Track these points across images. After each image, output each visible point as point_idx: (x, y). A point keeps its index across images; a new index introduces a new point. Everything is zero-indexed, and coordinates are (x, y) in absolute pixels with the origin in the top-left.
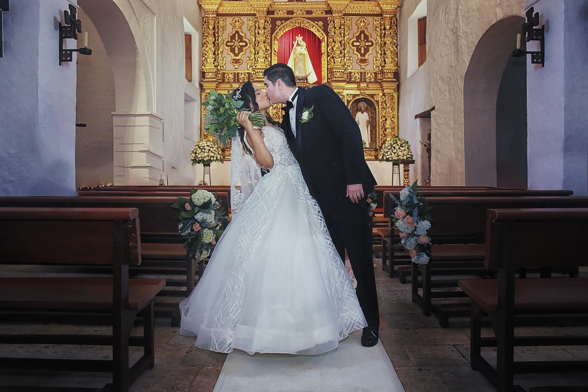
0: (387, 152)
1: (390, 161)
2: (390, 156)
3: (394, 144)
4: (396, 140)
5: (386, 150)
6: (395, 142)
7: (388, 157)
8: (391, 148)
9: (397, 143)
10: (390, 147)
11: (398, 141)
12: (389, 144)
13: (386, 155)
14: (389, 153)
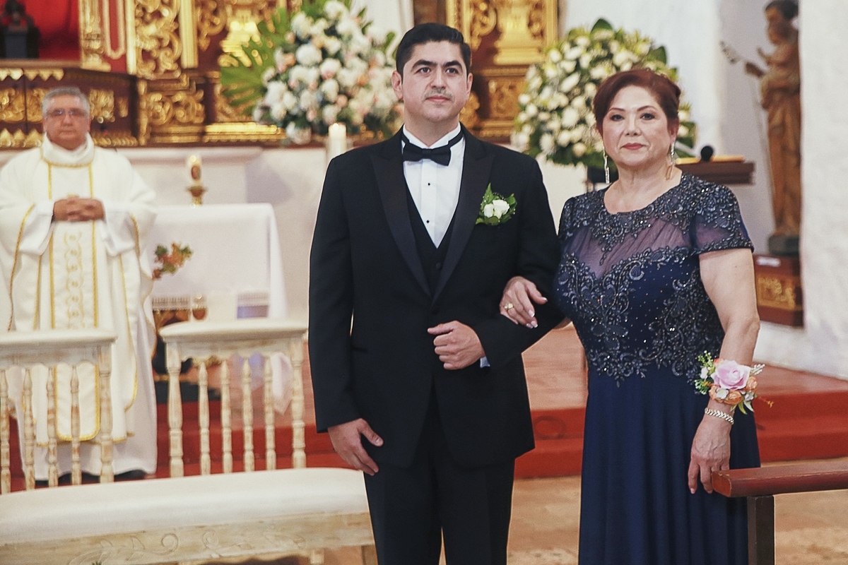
0: (559, 110)
1: (575, 160)
2: (577, 134)
3: (596, 61)
4: (605, 45)
5: (552, 98)
6: (598, 51)
7: (564, 138)
8: (581, 85)
9: (610, 56)
10: (573, 80)
11: (614, 46)
12: (570, 66)
13: (554, 125)
14: (570, 117)
